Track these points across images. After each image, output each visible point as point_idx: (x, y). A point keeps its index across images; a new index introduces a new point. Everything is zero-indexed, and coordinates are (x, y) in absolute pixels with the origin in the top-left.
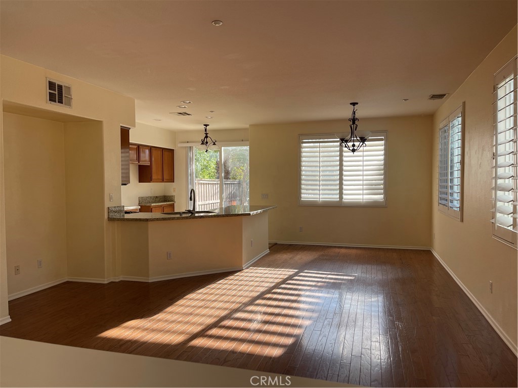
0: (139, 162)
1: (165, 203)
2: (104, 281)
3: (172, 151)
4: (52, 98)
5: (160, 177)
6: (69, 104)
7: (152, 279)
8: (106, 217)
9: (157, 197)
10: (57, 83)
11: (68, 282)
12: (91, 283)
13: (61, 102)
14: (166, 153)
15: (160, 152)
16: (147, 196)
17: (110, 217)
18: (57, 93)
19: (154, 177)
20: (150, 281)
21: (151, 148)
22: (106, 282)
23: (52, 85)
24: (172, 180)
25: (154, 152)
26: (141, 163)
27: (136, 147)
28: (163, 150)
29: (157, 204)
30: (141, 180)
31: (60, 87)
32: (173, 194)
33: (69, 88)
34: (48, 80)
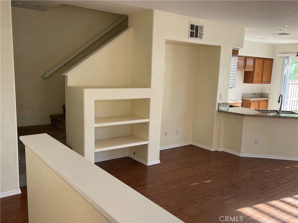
0: (245, 69)
1: (261, 99)
2: (212, 149)
3: (271, 60)
4: (192, 35)
5: (260, 80)
6: (201, 37)
7: (242, 155)
8: (217, 109)
9: (255, 94)
10: (196, 25)
11: (191, 145)
12: (204, 149)
13: (196, 37)
14: (266, 62)
15: (262, 61)
16: (248, 93)
17: (219, 109)
18: (195, 31)
19: (255, 79)
20: (241, 156)
21: (255, 59)
22: (213, 150)
23: (192, 27)
24: (269, 82)
25: (257, 62)
26: (246, 70)
27: (243, 58)
28: (264, 59)
29: (255, 99)
30: (245, 81)
31: (197, 27)
32: (268, 92)
33: (202, 27)
34: (190, 24)
